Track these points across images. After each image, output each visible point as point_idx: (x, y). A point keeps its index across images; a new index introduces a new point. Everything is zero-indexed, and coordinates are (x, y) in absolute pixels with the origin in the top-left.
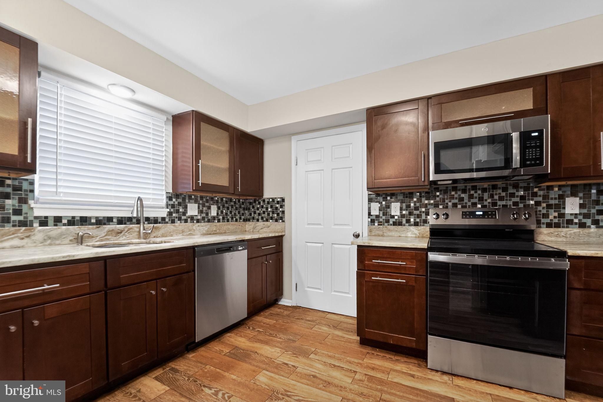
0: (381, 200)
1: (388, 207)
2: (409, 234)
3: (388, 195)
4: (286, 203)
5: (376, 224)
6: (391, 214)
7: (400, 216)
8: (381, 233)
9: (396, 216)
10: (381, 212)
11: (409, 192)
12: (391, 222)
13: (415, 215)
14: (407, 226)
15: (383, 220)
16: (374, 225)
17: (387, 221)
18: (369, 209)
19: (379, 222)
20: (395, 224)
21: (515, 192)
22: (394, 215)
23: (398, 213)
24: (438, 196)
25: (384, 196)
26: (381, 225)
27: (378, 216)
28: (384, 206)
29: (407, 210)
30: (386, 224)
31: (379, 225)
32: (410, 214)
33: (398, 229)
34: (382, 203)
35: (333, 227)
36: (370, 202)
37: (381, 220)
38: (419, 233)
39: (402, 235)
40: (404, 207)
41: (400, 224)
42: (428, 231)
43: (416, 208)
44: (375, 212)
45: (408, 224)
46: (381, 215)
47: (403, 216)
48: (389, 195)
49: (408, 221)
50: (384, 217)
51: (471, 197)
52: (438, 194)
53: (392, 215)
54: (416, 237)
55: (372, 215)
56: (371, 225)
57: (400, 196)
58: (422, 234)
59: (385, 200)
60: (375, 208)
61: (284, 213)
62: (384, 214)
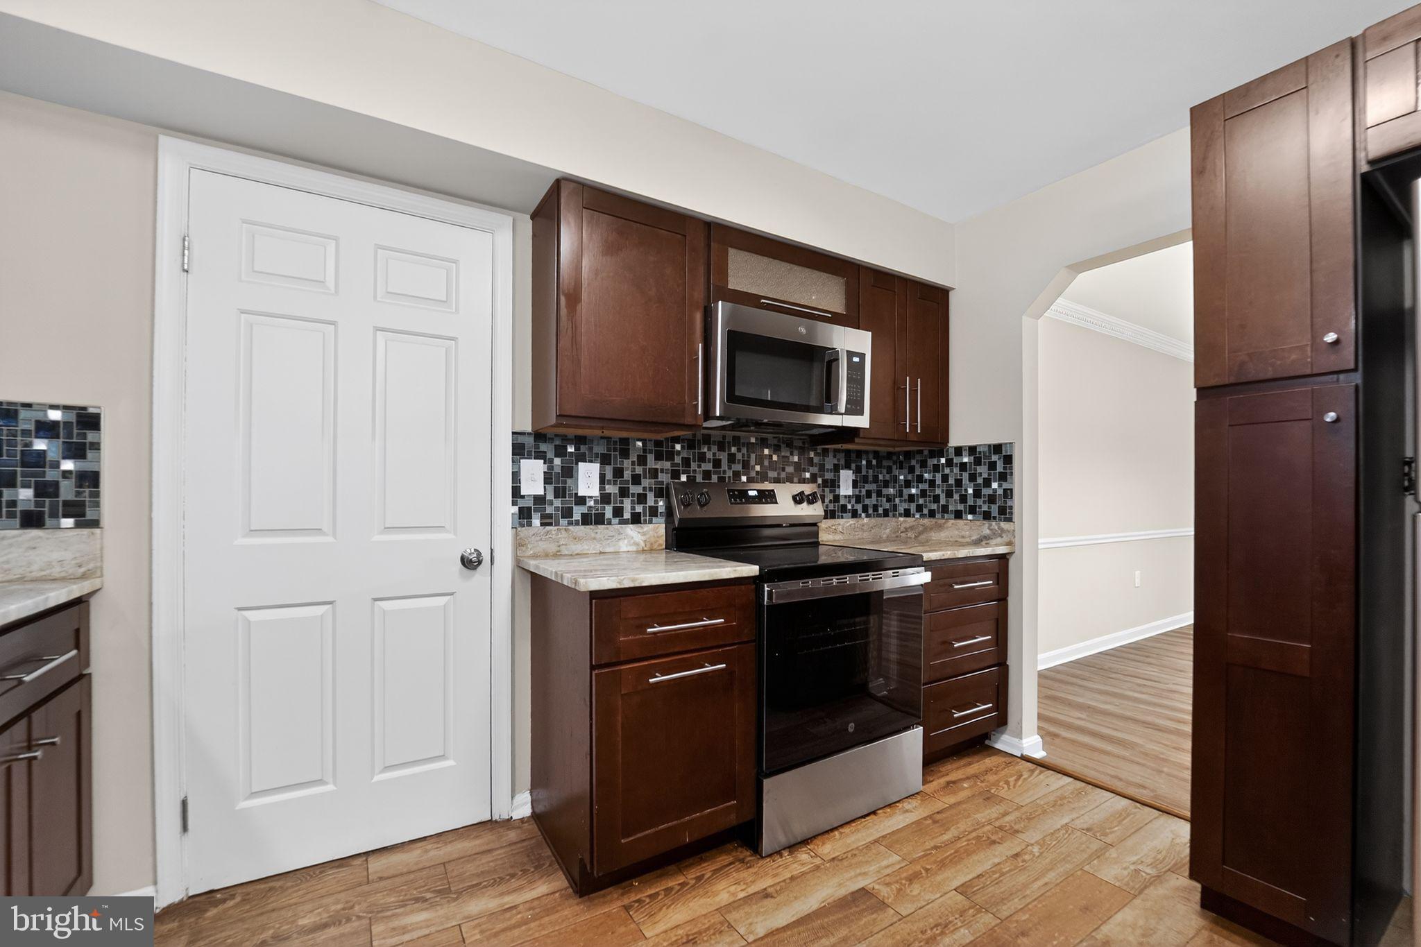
0: (550, 455)
1: (569, 472)
2: (624, 546)
3: (570, 441)
5: (536, 521)
6: (576, 494)
7: (599, 498)
8: (552, 548)
9: (591, 497)
10: (550, 488)
11: (621, 437)
12: (577, 516)
13: (633, 495)
14: (616, 526)
15: (557, 509)
16: (530, 524)
17: (567, 513)
18: (516, 476)
19: (542, 517)
20: (586, 520)
21: (789, 455)
22: (586, 497)
23: (595, 492)
24: (678, 453)
25: (558, 442)
26: (550, 524)
27: (540, 500)
28: (558, 470)
29: (615, 483)
30: (563, 522)
31: (542, 524)
32: (624, 493)
33: (597, 533)
34: (551, 461)
35: (378, 538)
36: (518, 457)
37: (549, 510)
38: (645, 541)
39: (608, 550)
40: (609, 476)
41: (599, 520)
42: (662, 536)
43: (636, 480)
44: (534, 484)
45: (617, 520)
46: (550, 496)
47: (605, 498)
48: (572, 440)
49: (618, 512)
50: (558, 503)
51: (732, 459)
52: (678, 447)
53: (579, 495)
54: (637, 552)
55: (523, 497)
56: (522, 525)
57: (598, 445)
58: (652, 544)
59: (560, 452)
60: (534, 476)
61: (90, 480)
62: (559, 493)
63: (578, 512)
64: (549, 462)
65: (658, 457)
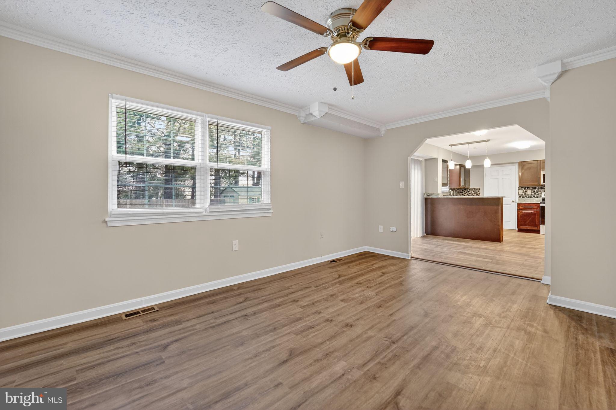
1: (526, 191)
2: (535, 200)
4: (481, 190)
6: (527, 194)
7: (531, 195)
8: (523, 200)
9: (529, 194)
10: (523, 193)
11: (535, 187)
13: (537, 194)
15: (524, 196)
16: (521, 197)
17: (526, 196)
18: (519, 192)
20: (529, 197)
26: (523, 198)
27: (522, 195)
29: (533, 193)
36: (519, 190)
38: (538, 200)
39: (532, 200)
41: (531, 197)
42: (542, 200)
48: (527, 188)
49: (534, 196)
55: (519, 194)
56: (519, 197)
57: (531, 188)
59: (525, 189)
60: (521, 192)
61: (480, 193)
62: (525, 194)
63: (528, 196)
64: (523, 190)
65: (541, 189)
